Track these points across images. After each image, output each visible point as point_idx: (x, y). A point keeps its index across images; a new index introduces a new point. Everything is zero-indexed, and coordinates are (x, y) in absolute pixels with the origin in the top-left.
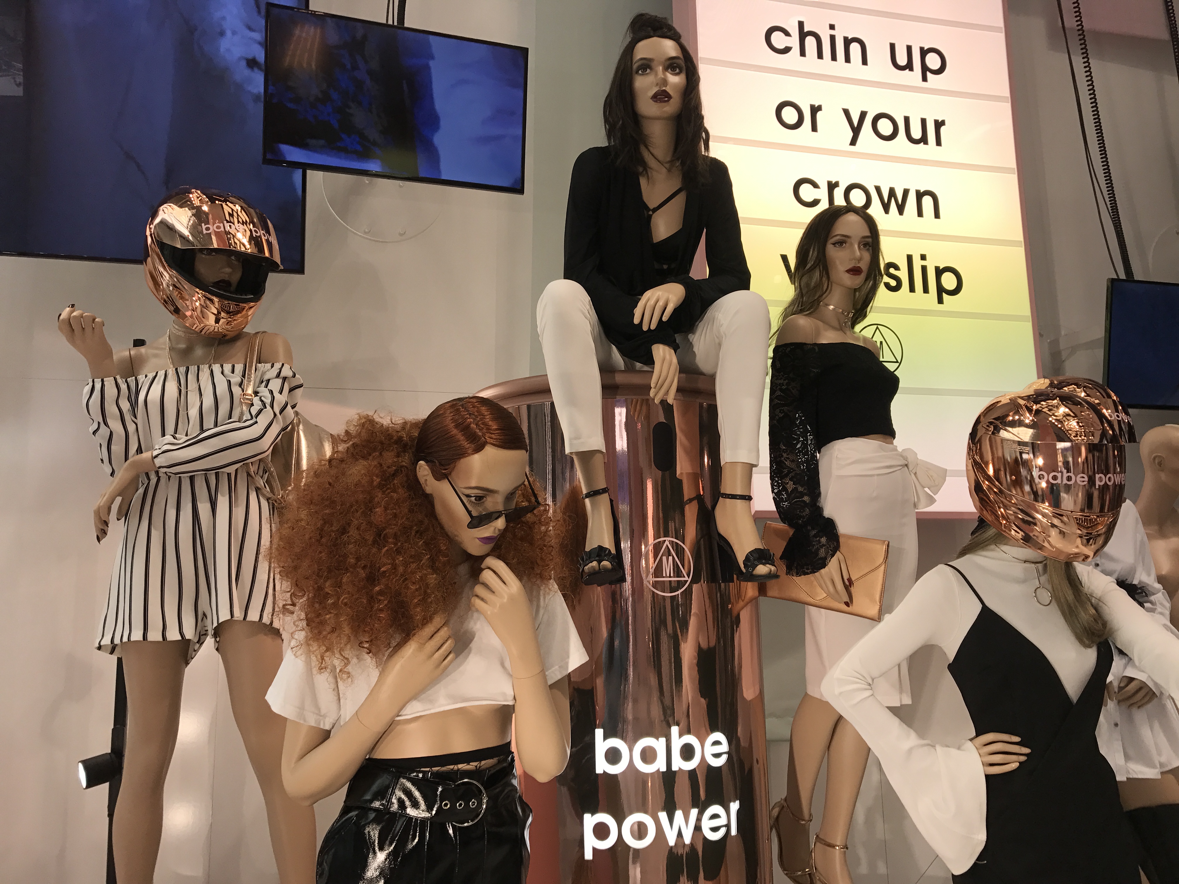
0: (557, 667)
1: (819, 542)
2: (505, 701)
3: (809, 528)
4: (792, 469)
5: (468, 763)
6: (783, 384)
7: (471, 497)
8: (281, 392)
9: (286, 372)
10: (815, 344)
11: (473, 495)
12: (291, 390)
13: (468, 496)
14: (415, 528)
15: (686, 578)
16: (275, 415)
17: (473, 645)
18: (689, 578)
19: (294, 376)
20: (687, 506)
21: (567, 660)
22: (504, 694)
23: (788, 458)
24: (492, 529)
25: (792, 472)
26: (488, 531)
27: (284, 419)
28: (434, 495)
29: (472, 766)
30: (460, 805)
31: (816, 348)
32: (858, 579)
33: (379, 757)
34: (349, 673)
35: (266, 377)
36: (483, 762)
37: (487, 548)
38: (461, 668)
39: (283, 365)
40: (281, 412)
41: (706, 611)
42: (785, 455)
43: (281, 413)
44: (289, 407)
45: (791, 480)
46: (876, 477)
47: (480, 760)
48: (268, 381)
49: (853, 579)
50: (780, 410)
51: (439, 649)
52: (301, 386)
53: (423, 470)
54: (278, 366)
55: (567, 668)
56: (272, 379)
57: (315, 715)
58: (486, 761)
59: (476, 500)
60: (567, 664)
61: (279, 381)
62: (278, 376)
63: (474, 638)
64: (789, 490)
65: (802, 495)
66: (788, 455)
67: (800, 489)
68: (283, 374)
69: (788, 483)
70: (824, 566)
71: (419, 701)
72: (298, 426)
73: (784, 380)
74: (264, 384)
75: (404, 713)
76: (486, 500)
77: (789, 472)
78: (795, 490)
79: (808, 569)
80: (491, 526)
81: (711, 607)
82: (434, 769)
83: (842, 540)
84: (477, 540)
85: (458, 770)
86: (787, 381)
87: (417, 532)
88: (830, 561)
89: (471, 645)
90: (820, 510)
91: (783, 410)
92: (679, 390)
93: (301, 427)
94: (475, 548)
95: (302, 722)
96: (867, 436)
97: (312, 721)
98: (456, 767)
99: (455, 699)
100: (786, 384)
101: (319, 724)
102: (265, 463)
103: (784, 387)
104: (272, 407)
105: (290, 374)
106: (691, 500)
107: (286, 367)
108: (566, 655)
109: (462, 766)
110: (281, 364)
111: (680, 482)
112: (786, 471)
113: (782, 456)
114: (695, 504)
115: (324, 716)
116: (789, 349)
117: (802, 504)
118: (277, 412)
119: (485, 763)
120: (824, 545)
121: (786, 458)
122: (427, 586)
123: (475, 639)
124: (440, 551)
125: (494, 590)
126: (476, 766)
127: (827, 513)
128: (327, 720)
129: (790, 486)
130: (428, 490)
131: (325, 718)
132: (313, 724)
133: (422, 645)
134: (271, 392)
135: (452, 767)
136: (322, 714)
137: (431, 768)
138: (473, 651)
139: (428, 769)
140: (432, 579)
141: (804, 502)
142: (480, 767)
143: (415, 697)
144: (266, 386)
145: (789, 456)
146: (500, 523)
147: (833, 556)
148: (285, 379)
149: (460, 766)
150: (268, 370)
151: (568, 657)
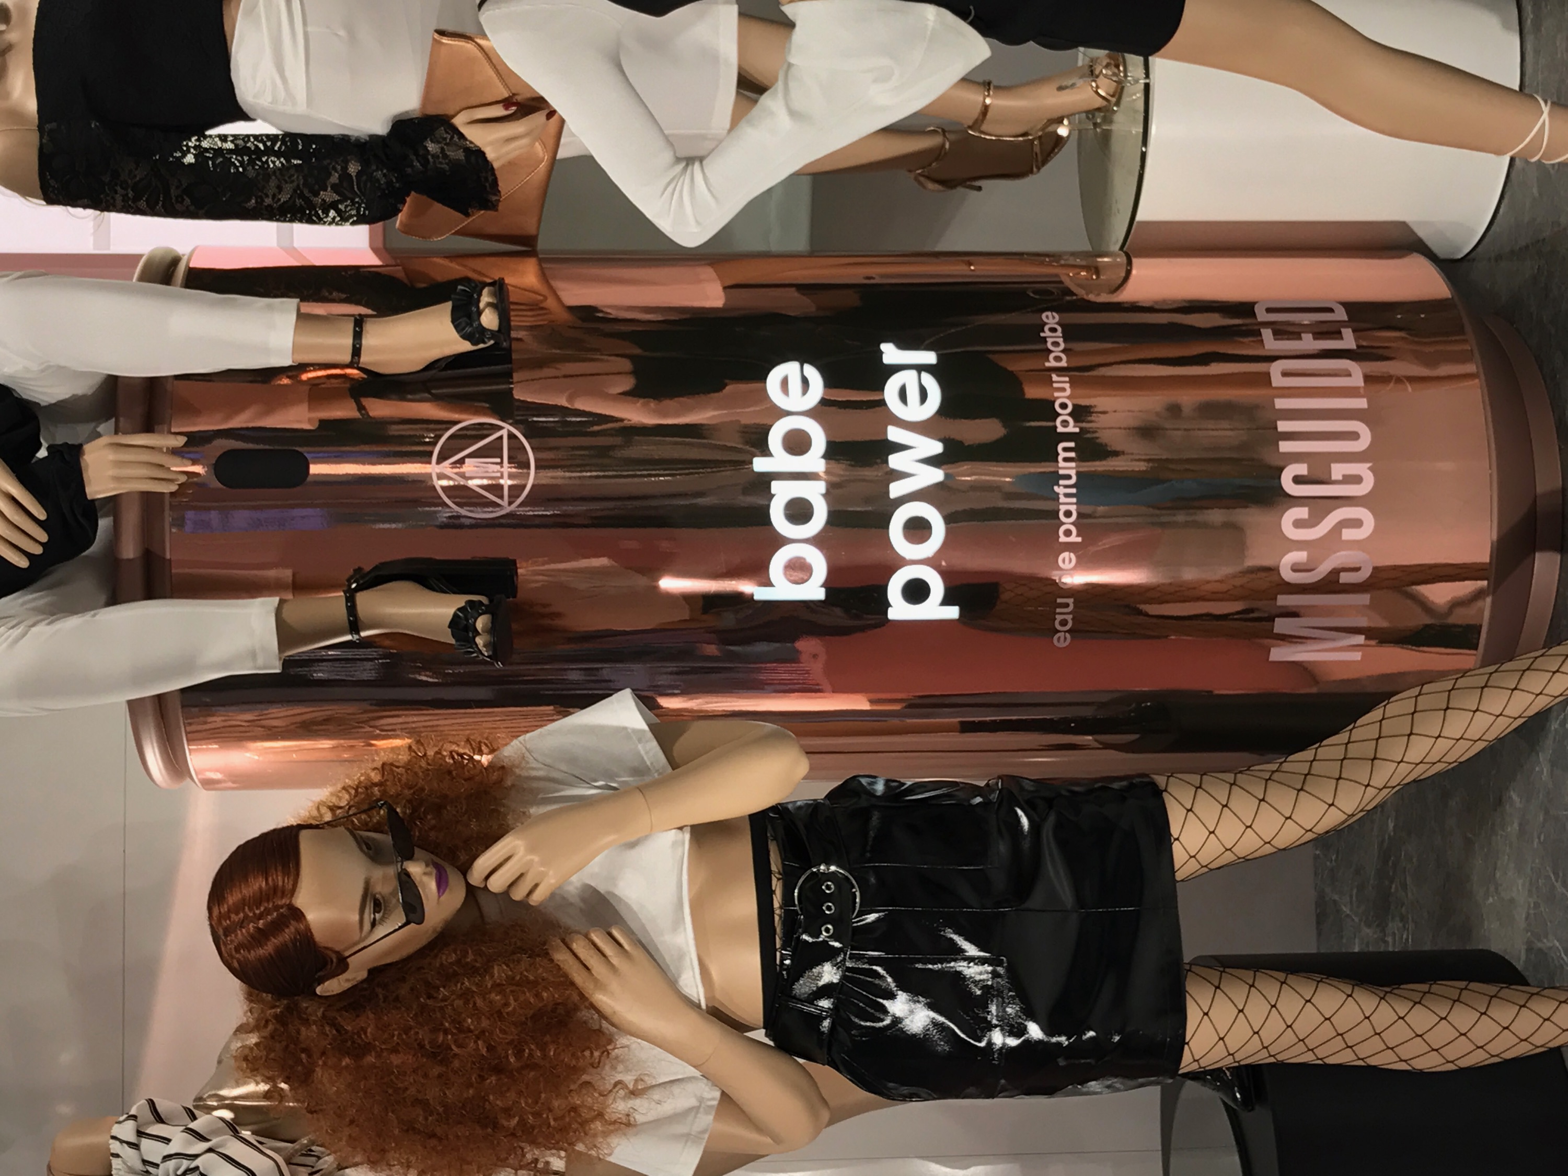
0: (640, 747)
1: (435, 156)
2: (683, 843)
3: (409, 170)
4: (295, 191)
5: (773, 892)
6: (123, 196)
7: (374, 919)
8: (167, 1141)
9: (127, 1131)
10: (40, 127)
11: (372, 916)
12: (159, 1119)
13: (374, 924)
14: (422, 1000)
15: (504, 433)
16: (210, 1150)
17: (602, 889)
18: (501, 428)
19: (134, 1117)
20: (371, 414)
21: (630, 731)
22: (675, 844)
23: (274, 196)
24: (425, 879)
25: (302, 192)
26: (428, 885)
27: (217, 1132)
28: (371, 966)
29: (777, 885)
30: (829, 909)
31: (48, 127)
32: (506, 86)
33: (762, 1019)
34: (636, 1081)
35: (139, 1166)
36: (774, 868)
37: (454, 878)
38: (635, 908)
39: (114, 1138)
40: (202, 1138)
41: (565, 376)
42: (268, 201)
43: (207, 1140)
44: (192, 1125)
45: (317, 194)
46: (309, 29)
47: (770, 872)
48: (145, 1162)
49: (506, 94)
50: (177, 201)
51: (604, 955)
52: (151, 1103)
53: (332, 987)
54: (115, 1147)
55: (644, 731)
56: (141, 1155)
57: (699, 1115)
58: (772, 862)
59: (379, 912)
60: (636, 731)
61: (145, 1143)
62: (135, 1146)
63: (592, 887)
64: (337, 198)
65: (345, 176)
66: (267, 196)
67: (335, 178)
68: (132, 1138)
69: (323, 200)
70: (480, 154)
71: (679, 976)
72: (224, 1098)
73: (116, 193)
74: (151, 1169)
75: (696, 996)
76: (380, 893)
77: (301, 195)
78: (335, 188)
79: (486, 179)
80: (421, 881)
81: (558, 366)
82: (778, 946)
83: (432, 111)
84: (442, 898)
85: (781, 908)
86: (118, 188)
87: (430, 997)
88: (471, 142)
89: (602, 892)
90: (374, 139)
91: (177, 197)
92: (148, 427)
93: (224, 1092)
94: (455, 897)
95: (706, 1136)
96: (228, 38)
97: (706, 1120)
98: (778, 912)
99: (678, 922)
100: (125, 189)
101: (711, 1107)
102: (293, 1155)
103: (131, 194)
104: (196, 1156)
105: (131, 1124)
106: (361, 408)
107: (116, 1130)
108: (623, 732)
109: (777, 902)
110: (111, 1141)
111: (324, 423)
112: (299, 202)
113: (270, 206)
114: (368, 402)
115: (701, 1100)
116: (52, 182)
117: (364, 178)
118: (205, 1146)
119: (775, 864)
120: (442, 149)
121: (273, 199)
122: (511, 980)
123: (593, 884)
124: (458, 962)
125: (518, 874)
126: (779, 879)
127: (380, 128)
128: (707, 1095)
129: (328, 196)
130: (364, 975)
131: (703, 1098)
132: (711, 1117)
133: (597, 982)
134: (167, 1158)
135: (777, 918)
136: (698, 1104)
137: (776, 950)
138: (611, 889)
139: (778, 954)
140: (499, 972)
141: (359, 174)
142: (779, 873)
143: (672, 983)
144: (156, 1166)
145: (270, 193)
146: (415, 869)
147: (462, 136)
148: (140, 1134)
149: (776, 905)
150: (124, 1163)
151: (625, 728)
